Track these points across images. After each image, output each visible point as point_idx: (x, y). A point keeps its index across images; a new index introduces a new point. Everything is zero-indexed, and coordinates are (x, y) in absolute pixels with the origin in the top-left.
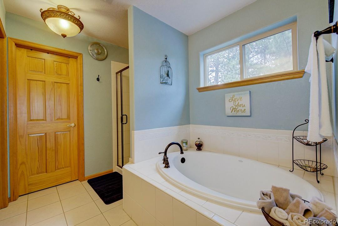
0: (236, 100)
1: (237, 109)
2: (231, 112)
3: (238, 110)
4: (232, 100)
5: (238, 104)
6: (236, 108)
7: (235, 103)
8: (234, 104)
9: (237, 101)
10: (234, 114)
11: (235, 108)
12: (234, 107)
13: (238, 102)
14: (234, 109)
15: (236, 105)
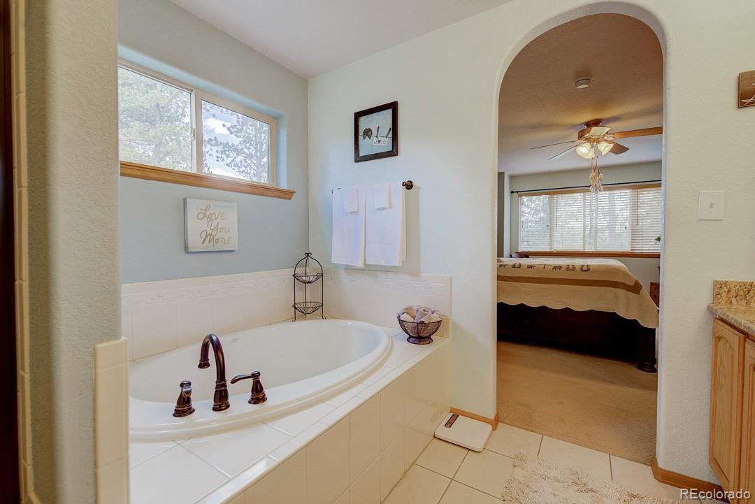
0: (213, 218)
1: (215, 238)
2: (203, 243)
3: (218, 239)
4: (205, 215)
5: (217, 225)
6: (214, 234)
7: (211, 222)
8: (209, 226)
9: (216, 219)
10: (209, 246)
11: (211, 235)
12: (209, 232)
13: (217, 221)
14: (208, 237)
15: (212, 228)
